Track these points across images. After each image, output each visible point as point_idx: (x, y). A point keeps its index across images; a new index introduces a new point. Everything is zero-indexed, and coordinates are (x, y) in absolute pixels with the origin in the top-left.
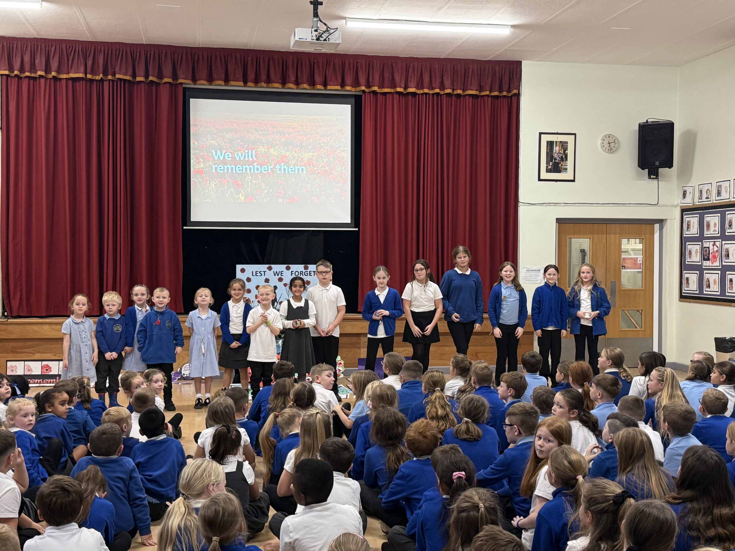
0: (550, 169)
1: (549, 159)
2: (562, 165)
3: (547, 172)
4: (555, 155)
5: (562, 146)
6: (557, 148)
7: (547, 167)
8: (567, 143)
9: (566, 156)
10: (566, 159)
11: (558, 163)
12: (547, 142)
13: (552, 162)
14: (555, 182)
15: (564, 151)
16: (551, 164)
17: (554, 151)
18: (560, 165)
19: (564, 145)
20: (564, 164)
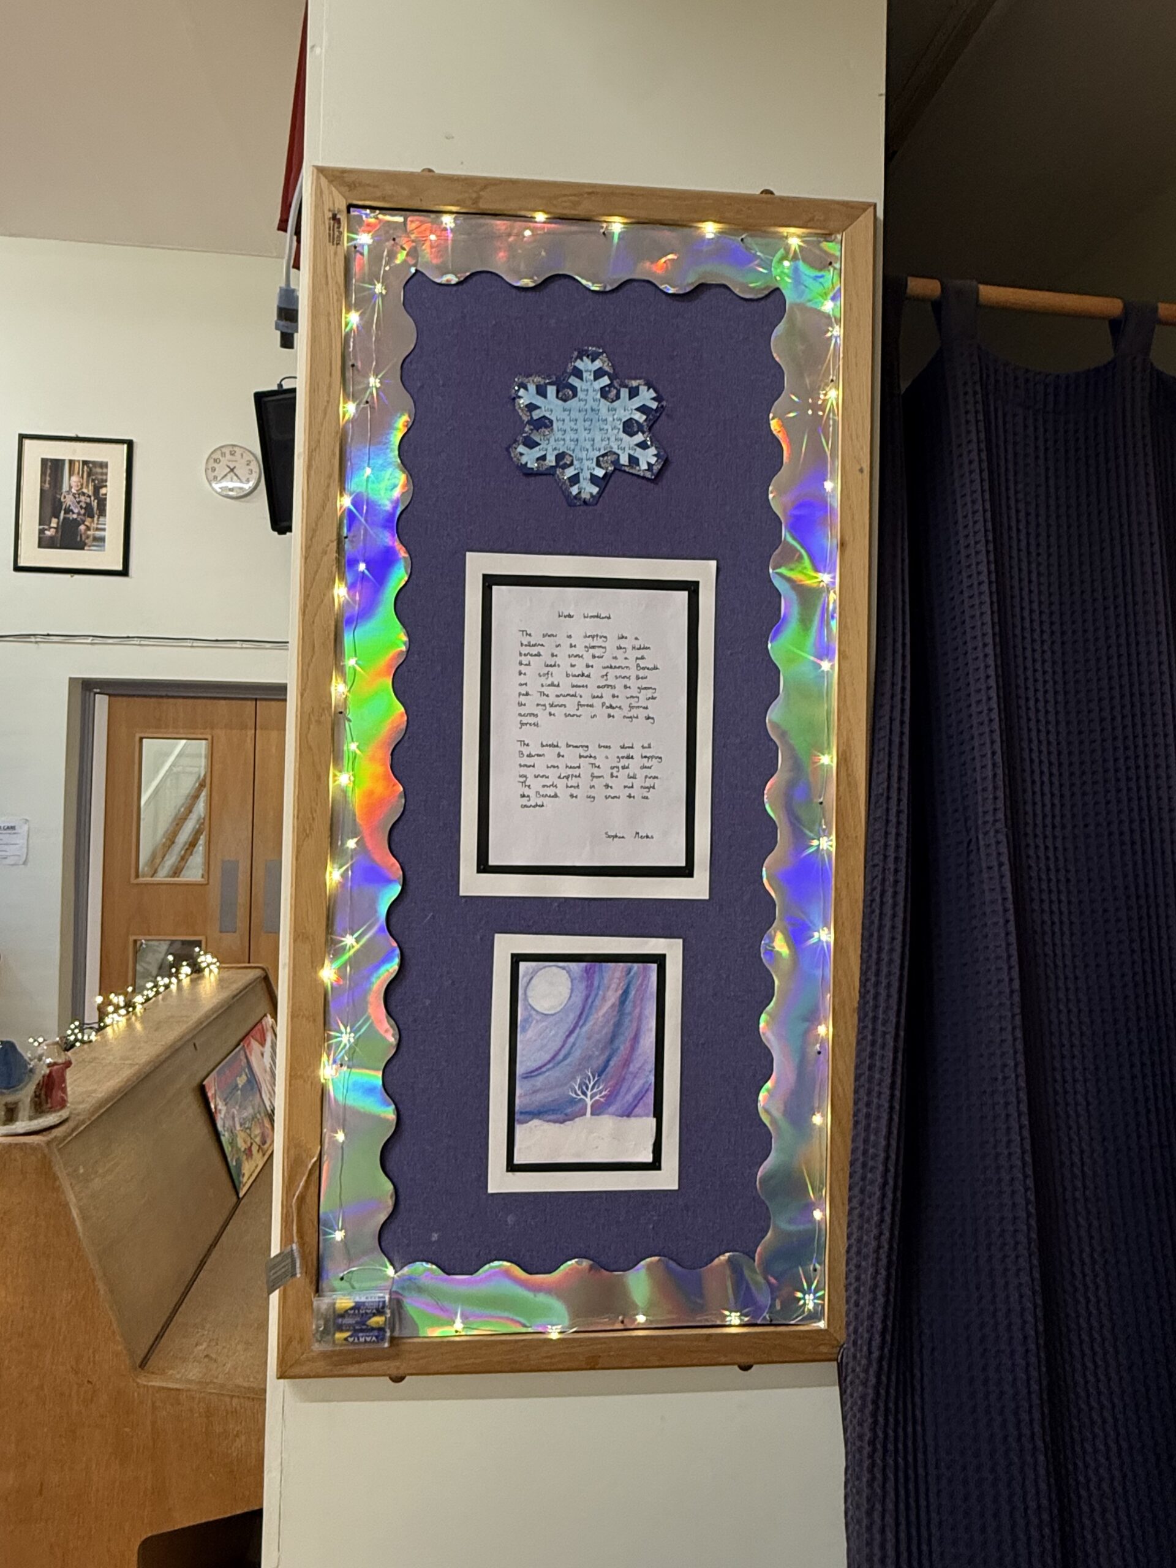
0: (52, 538)
1: (48, 510)
2: (88, 528)
3: (40, 546)
4: (68, 501)
5: (89, 474)
6: (74, 479)
7: (41, 532)
8: (103, 465)
9: (102, 503)
10: (102, 511)
11: (76, 523)
12: (43, 460)
13: (58, 517)
14: (68, 576)
15: (96, 490)
16: (54, 524)
17: (65, 488)
18: (82, 527)
19: (94, 472)
20: (94, 525)
